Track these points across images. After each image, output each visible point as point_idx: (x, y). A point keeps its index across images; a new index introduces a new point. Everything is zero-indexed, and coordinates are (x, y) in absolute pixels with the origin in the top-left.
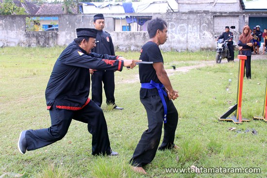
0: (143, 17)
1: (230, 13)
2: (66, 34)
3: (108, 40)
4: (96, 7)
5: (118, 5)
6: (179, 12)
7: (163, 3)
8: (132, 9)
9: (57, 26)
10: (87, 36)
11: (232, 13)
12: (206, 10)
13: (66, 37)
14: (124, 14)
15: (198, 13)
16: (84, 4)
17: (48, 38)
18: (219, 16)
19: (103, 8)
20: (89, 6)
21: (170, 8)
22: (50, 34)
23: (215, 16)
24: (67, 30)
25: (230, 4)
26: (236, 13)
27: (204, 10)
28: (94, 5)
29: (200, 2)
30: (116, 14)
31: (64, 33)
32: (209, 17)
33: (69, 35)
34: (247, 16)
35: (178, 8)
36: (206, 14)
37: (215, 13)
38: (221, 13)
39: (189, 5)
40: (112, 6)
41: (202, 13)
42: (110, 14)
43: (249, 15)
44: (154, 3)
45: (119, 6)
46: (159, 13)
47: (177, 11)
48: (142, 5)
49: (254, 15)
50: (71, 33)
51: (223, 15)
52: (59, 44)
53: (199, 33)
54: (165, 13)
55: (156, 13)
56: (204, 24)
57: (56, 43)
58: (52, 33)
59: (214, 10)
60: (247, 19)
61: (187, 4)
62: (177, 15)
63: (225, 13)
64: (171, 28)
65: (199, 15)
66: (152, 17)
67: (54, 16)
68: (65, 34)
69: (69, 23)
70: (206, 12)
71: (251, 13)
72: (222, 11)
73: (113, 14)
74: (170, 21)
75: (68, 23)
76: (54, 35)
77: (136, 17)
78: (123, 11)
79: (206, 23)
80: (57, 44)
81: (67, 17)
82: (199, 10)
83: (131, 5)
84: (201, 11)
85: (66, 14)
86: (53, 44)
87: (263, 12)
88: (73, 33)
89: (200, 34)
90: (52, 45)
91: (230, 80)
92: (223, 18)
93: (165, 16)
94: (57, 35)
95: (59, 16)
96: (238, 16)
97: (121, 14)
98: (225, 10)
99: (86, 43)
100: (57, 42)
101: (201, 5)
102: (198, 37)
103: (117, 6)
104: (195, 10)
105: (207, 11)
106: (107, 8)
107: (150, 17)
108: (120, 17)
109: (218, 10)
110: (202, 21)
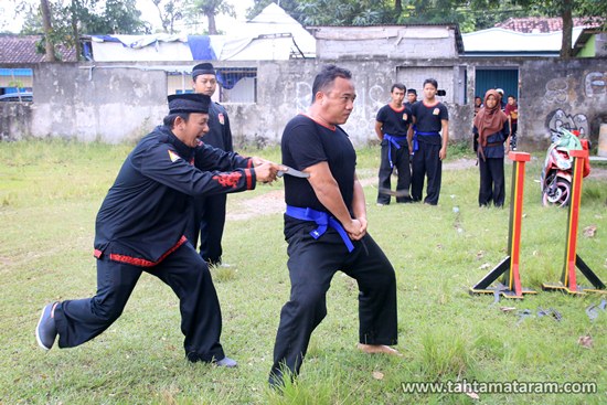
0: (236, 69)
1: (433, 60)
2: (53, 109)
3: (222, 120)
4: (125, 45)
5: (177, 41)
6: (318, 57)
7: (282, 36)
8: (210, 50)
9: (30, 89)
10: (185, 111)
11: (438, 60)
12: (380, 53)
13: (51, 116)
14: (191, 63)
15: (363, 61)
16: (95, 39)
17: (8, 118)
18: (409, 67)
19: (142, 48)
20: (107, 44)
21: (295, 50)
22: (12, 109)
23: (401, 67)
24: (56, 101)
25: (434, 41)
26: (446, 60)
27: (375, 53)
28: (119, 41)
29: (366, 36)
30: (173, 63)
31: (47, 107)
32: (388, 70)
33: (60, 112)
34: (471, 68)
35: (318, 50)
36: (380, 62)
37: (400, 60)
38: (414, 61)
39: (340, 43)
40: (163, 44)
41: (371, 60)
42: (157, 63)
43: (477, 64)
44: (261, 37)
45: (180, 45)
46: (273, 61)
47: (314, 56)
48: (233, 42)
49: (488, 65)
50: (63, 108)
51: (419, 64)
52: (36, 133)
53: (364, 105)
54: (286, 61)
55: (267, 62)
56: (377, 86)
57: (27, 131)
58: (18, 108)
59: (398, 54)
60: (471, 74)
61: (336, 40)
62: (315, 65)
63: (424, 60)
64: (301, 96)
65: (364, 65)
66: (256, 69)
67: (23, 66)
68: (49, 110)
69: (60, 85)
70: (381, 59)
71: (481, 60)
72: (415, 55)
73: (165, 63)
74: (299, 79)
75: (56, 83)
76: (21, 111)
77: (220, 69)
78: (189, 56)
79: (380, 84)
80: (30, 134)
81: (54, 69)
82: (364, 53)
83: (208, 41)
84: (368, 56)
85: (52, 63)
86: (20, 133)
87: (506, 59)
88: (69, 107)
89: (366, 109)
90: (18, 135)
91: (456, 209)
92: (419, 71)
93: (287, 66)
94: (29, 112)
95: (34, 66)
96: (451, 67)
97: (184, 63)
98: (423, 54)
99: (184, 126)
100: (30, 129)
101: (368, 42)
102: (363, 115)
103: (175, 45)
104: (354, 54)
105: (382, 56)
106: (151, 49)
107: (252, 69)
108: (181, 69)
109: (407, 55)
110: (371, 80)
